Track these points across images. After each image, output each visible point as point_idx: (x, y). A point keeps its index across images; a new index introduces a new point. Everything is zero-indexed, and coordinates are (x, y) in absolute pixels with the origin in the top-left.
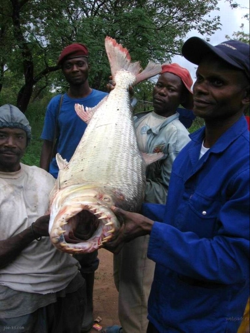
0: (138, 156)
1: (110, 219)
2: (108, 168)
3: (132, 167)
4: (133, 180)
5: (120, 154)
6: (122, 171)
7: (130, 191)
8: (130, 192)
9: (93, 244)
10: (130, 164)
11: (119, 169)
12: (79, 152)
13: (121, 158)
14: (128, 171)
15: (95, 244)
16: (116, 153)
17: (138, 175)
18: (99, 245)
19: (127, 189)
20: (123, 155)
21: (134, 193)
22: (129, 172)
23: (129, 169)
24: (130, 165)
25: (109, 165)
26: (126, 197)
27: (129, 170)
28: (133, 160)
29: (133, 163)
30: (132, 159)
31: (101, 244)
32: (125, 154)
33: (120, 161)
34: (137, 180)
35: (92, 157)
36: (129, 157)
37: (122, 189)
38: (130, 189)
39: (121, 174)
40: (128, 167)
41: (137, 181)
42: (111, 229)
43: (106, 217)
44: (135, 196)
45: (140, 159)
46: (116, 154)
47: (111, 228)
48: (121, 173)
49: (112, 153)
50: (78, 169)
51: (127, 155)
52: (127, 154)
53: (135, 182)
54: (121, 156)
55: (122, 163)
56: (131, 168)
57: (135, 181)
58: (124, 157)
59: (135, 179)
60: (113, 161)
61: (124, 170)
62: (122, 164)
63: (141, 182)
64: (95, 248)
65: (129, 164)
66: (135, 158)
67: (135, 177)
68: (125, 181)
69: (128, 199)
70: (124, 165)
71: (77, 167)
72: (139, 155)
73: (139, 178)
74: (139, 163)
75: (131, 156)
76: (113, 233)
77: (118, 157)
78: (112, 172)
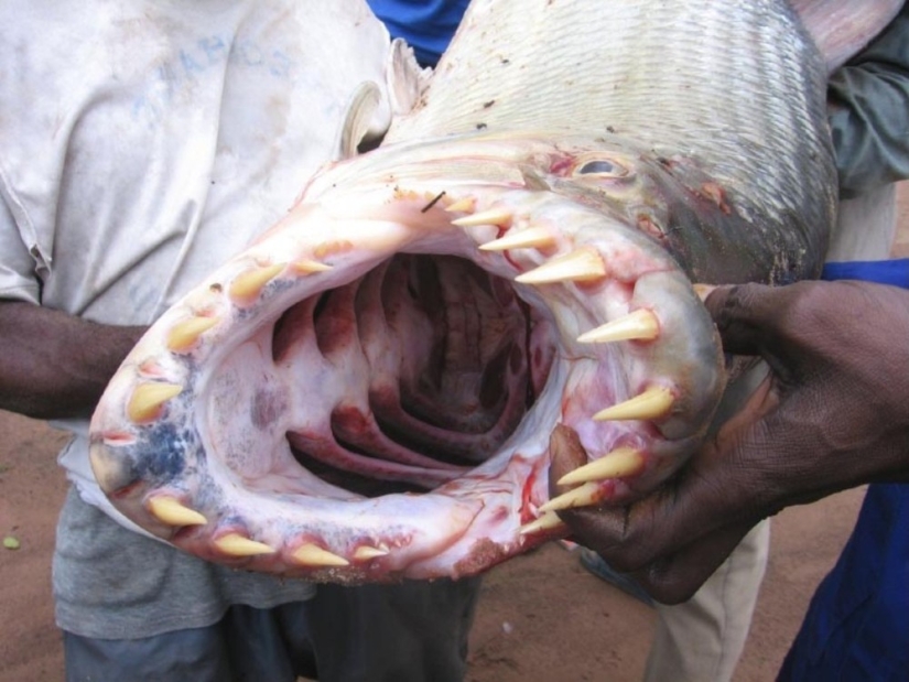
0: (781, 20)
1: (629, 286)
2: (625, 80)
3: (755, 73)
4: (768, 129)
5: (684, 16)
6: (703, 89)
7: (760, 175)
8: (759, 182)
9: (486, 515)
10: (743, 60)
11: (684, 79)
12: (472, 27)
13: (688, 32)
14: (737, 88)
15: (503, 514)
16: (661, 15)
17: (794, 113)
18: (532, 527)
19: (741, 163)
20: (701, 18)
21: (782, 185)
22: (741, 93)
23: (742, 79)
24: (746, 65)
25: (627, 68)
26: (741, 199)
27: (737, 82)
28: (756, 38)
29: (758, 55)
30: (751, 38)
31: (548, 520)
32: (712, 14)
33: (687, 46)
34: (790, 131)
35: (539, 46)
36: (732, 27)
37: (711, 161)
38: (759, 166)
39: (698, 98)
40: (734, 74)
41: (792, 135)
42: (642, 389)
43: (598, 270)
44: (791, 205)
45: (790, 38)
46: (662, 20)
47: (638, 371)
48: (701, 96)
49: (638, 18)
50: (470, 100)
51: (723, 18)
52: (722, 12)
53: (781, 137)
54: (688, 23)
55: (697, 53)
56: (751, 75)
57: (784, 134)
58: (705, 27)
59: (781, 126)
60: (648, 47)
61: (713, 83)
62: (697, 57)
63: (812, 145)
64: (497, 548)
65: (735, 59)
66: (768, 32)
67: (776, 116)
68: (725, 130)
69: (751, 211)
70: (709, 62)
71: (466, 95)
72: (783, 17)
73: (798, 125)
74: (787, 57)
75: (744, 20)
76: (654, 425)
77: (671, 29)
78: (644, 91)
